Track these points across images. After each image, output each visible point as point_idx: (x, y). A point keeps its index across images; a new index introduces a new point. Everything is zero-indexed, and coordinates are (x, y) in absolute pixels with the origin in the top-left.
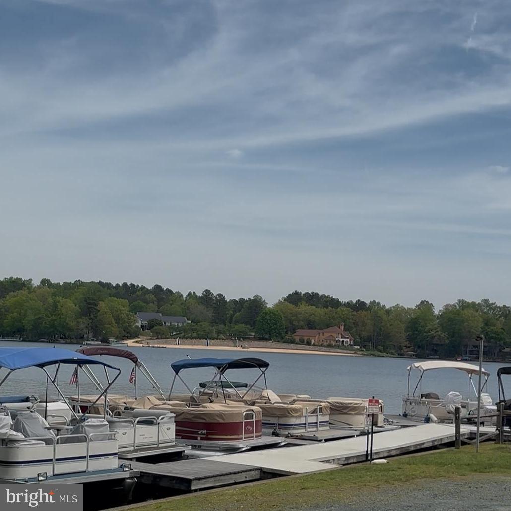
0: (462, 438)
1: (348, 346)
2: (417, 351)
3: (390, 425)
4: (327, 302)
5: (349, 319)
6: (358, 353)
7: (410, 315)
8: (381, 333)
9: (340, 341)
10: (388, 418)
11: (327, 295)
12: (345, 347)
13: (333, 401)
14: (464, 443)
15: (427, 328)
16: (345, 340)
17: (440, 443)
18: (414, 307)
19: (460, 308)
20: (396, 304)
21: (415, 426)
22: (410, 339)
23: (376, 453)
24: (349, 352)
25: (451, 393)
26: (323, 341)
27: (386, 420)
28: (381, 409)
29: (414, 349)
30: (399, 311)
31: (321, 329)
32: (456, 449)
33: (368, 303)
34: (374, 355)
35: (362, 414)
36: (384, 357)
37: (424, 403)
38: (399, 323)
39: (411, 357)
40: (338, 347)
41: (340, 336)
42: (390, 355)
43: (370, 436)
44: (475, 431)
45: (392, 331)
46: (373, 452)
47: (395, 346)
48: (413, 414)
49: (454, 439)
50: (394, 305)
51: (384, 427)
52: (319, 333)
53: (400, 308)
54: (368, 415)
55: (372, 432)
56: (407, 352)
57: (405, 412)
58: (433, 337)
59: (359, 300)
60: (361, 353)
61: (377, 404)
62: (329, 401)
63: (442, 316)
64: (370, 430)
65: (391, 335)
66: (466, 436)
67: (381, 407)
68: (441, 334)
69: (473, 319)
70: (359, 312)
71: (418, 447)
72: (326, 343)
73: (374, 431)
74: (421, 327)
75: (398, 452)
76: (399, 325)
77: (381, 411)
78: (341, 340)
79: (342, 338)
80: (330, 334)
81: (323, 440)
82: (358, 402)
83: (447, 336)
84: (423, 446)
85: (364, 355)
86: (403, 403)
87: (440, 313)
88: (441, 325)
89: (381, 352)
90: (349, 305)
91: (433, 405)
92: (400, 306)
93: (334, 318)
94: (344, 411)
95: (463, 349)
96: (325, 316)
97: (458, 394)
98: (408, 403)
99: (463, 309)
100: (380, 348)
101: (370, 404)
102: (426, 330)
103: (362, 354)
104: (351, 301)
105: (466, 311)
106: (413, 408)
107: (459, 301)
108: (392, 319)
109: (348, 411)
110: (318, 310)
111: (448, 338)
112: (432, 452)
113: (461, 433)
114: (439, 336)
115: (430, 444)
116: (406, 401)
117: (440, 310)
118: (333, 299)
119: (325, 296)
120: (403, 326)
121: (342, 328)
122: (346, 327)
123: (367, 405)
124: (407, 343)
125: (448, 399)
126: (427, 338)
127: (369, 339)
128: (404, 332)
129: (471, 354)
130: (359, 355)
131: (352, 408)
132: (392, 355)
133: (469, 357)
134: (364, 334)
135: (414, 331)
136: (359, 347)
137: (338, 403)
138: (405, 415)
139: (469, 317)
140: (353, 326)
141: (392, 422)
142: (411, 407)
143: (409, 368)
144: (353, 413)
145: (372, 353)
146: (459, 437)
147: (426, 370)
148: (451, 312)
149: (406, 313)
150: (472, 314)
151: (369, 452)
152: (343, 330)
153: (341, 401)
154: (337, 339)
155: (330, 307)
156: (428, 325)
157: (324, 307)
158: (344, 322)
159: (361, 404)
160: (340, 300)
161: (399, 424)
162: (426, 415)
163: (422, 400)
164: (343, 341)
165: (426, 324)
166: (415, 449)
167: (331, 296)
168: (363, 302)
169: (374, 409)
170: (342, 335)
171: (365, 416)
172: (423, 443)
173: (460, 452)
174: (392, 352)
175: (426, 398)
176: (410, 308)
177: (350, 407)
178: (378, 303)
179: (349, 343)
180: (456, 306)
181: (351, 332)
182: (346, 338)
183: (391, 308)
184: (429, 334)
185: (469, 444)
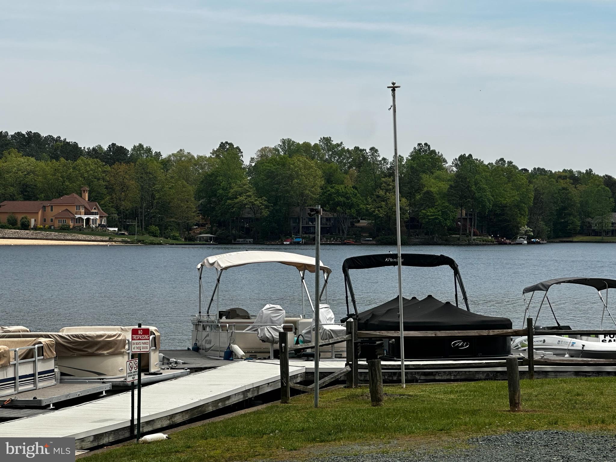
0: (291, 384)
1: (96, 227)
2: (217, 231)
3: (172, 369)
4: (56, 150)
5: (99, 179)
6: (116, 239)
7: (202, 168)
8: (155, 201)
9: (83, 219)
10: (167, 357)
11: (55, 137)
12: (92, 229)
13: (69, 334)
14: (295, 392)
15: (232, 191)
16: (92, 217)
17: (256, 394)
18: (208, 155)
19: (285, 154)
20: (178, 150)
21: (214, 368)
22: (205, 211)
23: (148, 423)
24: (99, 238)
25: (268, 306)
26: (52, 220)
27: (165, 361)
28: (155, 343)
29: (212, 228)
30: (183, 162)
31: (47, 199)
32: (282, 403)
33: (130, 150)
34: (143, 242)
35: (122, 354)
36: (161, 244)
37: (223, 327)
38: (185, 183)
39: (206, 242)
40: (80, 231)
41: (83, 211)
42: (171, 241)
43: (136, 392)
44: (313, 368)
45: (173, 199)
46: (141, 421)
47: (178, 224)
48: (208, 346)
49: (279, 386)
50: (175, 152)
51: (161, 374)
52: (44, 207)
53: (185, 156)
54: (133, 356)
55: (141, 385)
56: (200, 234)
57: (196, 344)
58: (242, 206)
59: (114, 145)
60: (120, 239)
61: (146, 337)
62: (60, 334)
63: (255, 170)
64: (136, 382)
65: (171, 204)
66: (299, 380)
67: (155, 338)
68: (256, 200)
69: (307, 172)
70: (115, 166)
71: (220, 405)
72: (57, 224)
73: (142, 381)
74: (223, 189)
75: (186, 417)
76: (184, 186)
77: (155, 346)
78: (85, 217)
79: (86, 214)
80: (64, 208)
81: (52, 407)
82: (114, 333)
83: (265, 203)
84: (228, 403)
85: (127, 242)
86: (192, 327)
87: (253, 164)
88: (255, 184)
89: (155, 236)
90: (96, 153)
91: (237, 329)
92: (185, 153)
93: (69, 178)
94: (90, 351)
95: (292, 224)
96: (54, 175)
97: (279, 307)
98: (200, 328)
99: (290, 156)
100: (153, 228)
101: (135, 336)
102: (230, 195)
103: (123, 241)
104: (100, 147)
105: (295, 159)
106: (208, 335)
107: (284, 141)
108: (172, 177)
109: (96, 351)
110: (42, 164)
111: (267, 207)
112: (243, 412)
113: (290, 375)
114: (253, 204)
115: (241, 398)
116: (198, 324)
117: (252, 159)
118: (66, 144)
119: (53, 138)
120: (192, 189)
121: (86, 196)
122: (94, 194)
123: (129, 336)
124: (199, 219)
125: (262, 317)
126: (233, 207)
127: (134, 214)
128: (193, 199)
129: (306, 233)
130: (118, 244)
131: (102, 343)
132: (174, 241)
133: (303, 238)
134: (126, 205)
135: (210, 197)
136: (116, 229)
137: (77, 336)
138: (196, 349)
139: (300, 169)
140: (105, 191)
141: (176, 363)
142: (205, 334)
143: (199, 266)
144: (105, 352)
145: (141, 238)
146: (287, 383)
147: (226, 268)
148: (272, 161)
149: (195, 165)
150: (305, 163)
151: (136, 422)
152: (87, 199)
153: (83, 333)
154: (77, 216)
155: (62, 159)
156: (233, 185)
157: (52, 158)
158: (89, 185)
159: (120, 335)
160: (79, 146)
161: (186, 366)
162: (227, 346)
163: (221, 320)
164: (88, 220)
165: (230, 184)
166: (214, 409)
167: (62, 139)
168: (122, 148)
169: (142, 345)
170: (85, 208)
171: (126, 358)
172: (228, 398)
173: (289, 408)
174: (174, 236)
175: (227, 318)
176: (201, 157)
177: (99, 342)
178: (149, 150)
179: (98, 222)
180: (278, 151)
181: (103, 202)
182: (92, 214)
183: (170, 156)
184: (236, 201)
185: (304, 392)
